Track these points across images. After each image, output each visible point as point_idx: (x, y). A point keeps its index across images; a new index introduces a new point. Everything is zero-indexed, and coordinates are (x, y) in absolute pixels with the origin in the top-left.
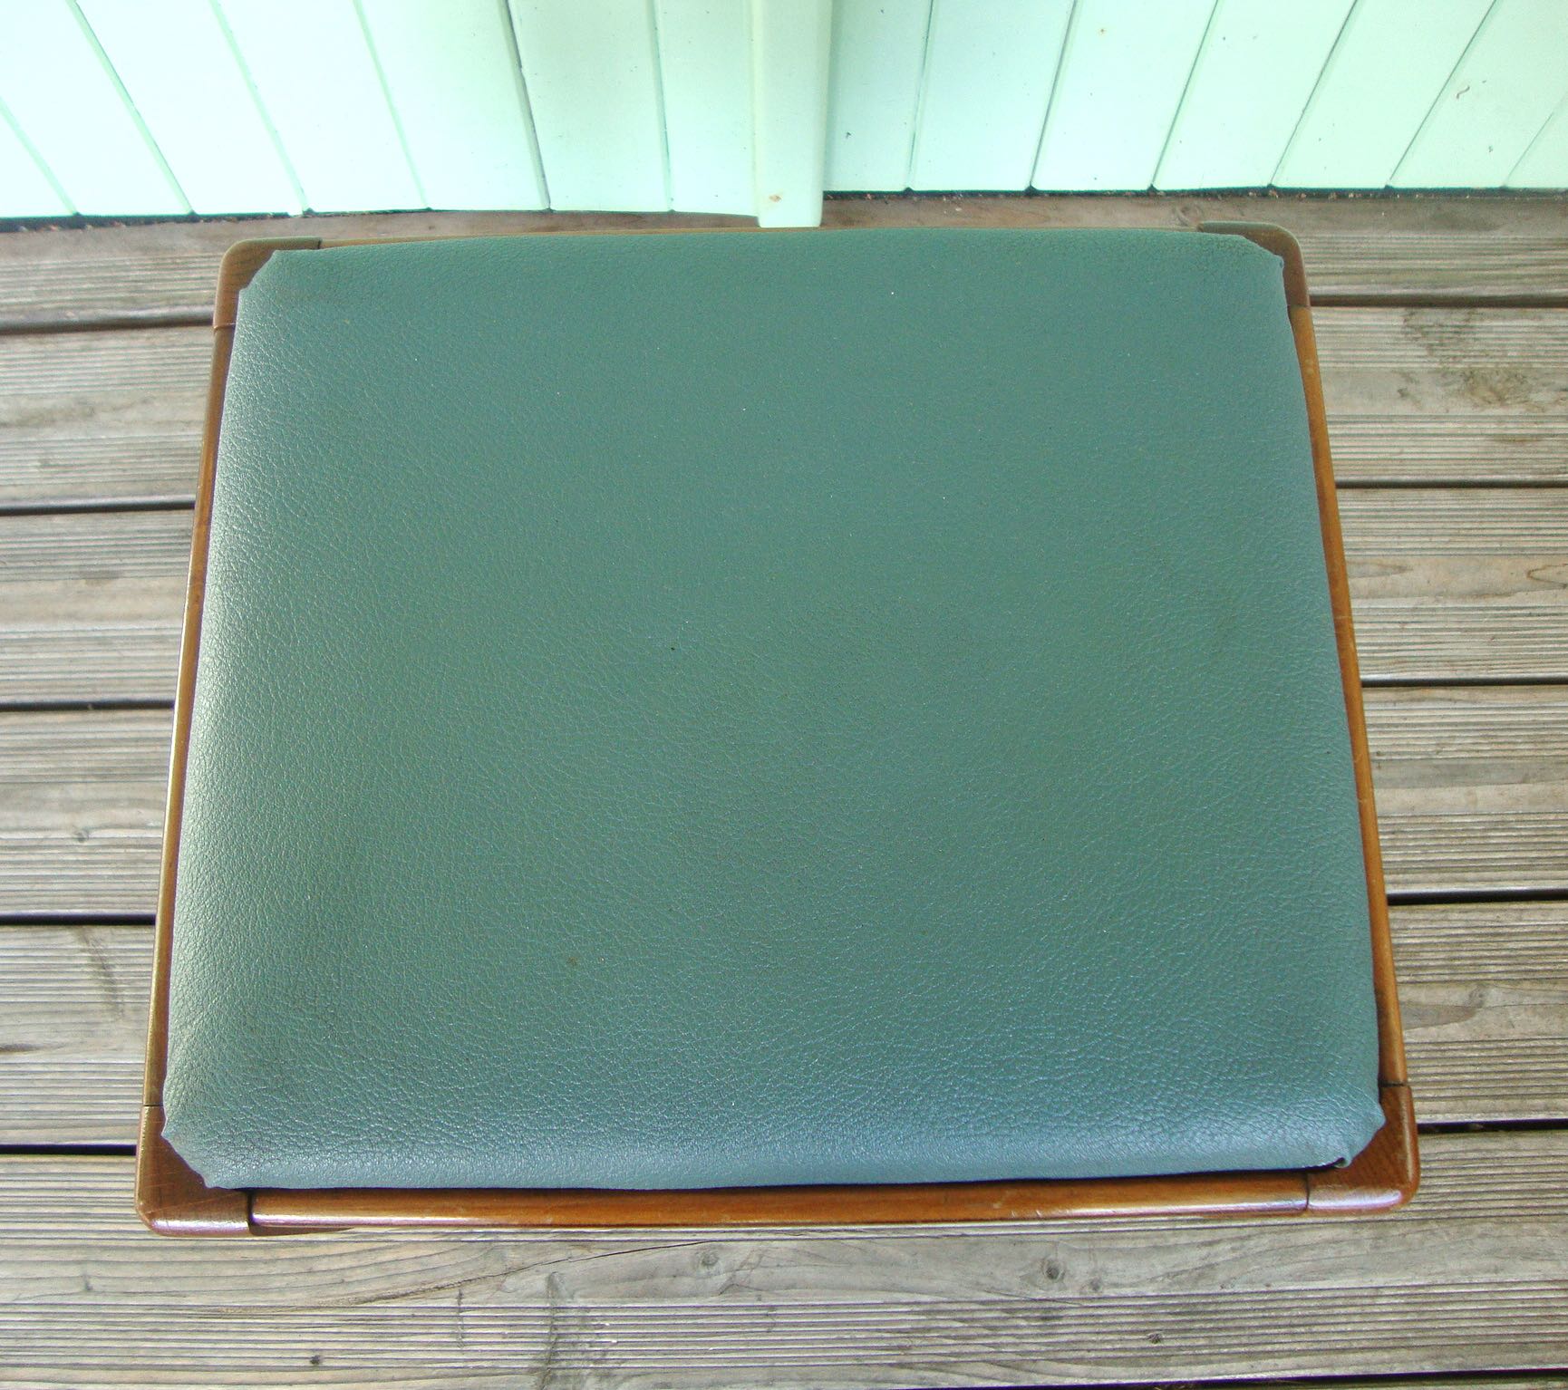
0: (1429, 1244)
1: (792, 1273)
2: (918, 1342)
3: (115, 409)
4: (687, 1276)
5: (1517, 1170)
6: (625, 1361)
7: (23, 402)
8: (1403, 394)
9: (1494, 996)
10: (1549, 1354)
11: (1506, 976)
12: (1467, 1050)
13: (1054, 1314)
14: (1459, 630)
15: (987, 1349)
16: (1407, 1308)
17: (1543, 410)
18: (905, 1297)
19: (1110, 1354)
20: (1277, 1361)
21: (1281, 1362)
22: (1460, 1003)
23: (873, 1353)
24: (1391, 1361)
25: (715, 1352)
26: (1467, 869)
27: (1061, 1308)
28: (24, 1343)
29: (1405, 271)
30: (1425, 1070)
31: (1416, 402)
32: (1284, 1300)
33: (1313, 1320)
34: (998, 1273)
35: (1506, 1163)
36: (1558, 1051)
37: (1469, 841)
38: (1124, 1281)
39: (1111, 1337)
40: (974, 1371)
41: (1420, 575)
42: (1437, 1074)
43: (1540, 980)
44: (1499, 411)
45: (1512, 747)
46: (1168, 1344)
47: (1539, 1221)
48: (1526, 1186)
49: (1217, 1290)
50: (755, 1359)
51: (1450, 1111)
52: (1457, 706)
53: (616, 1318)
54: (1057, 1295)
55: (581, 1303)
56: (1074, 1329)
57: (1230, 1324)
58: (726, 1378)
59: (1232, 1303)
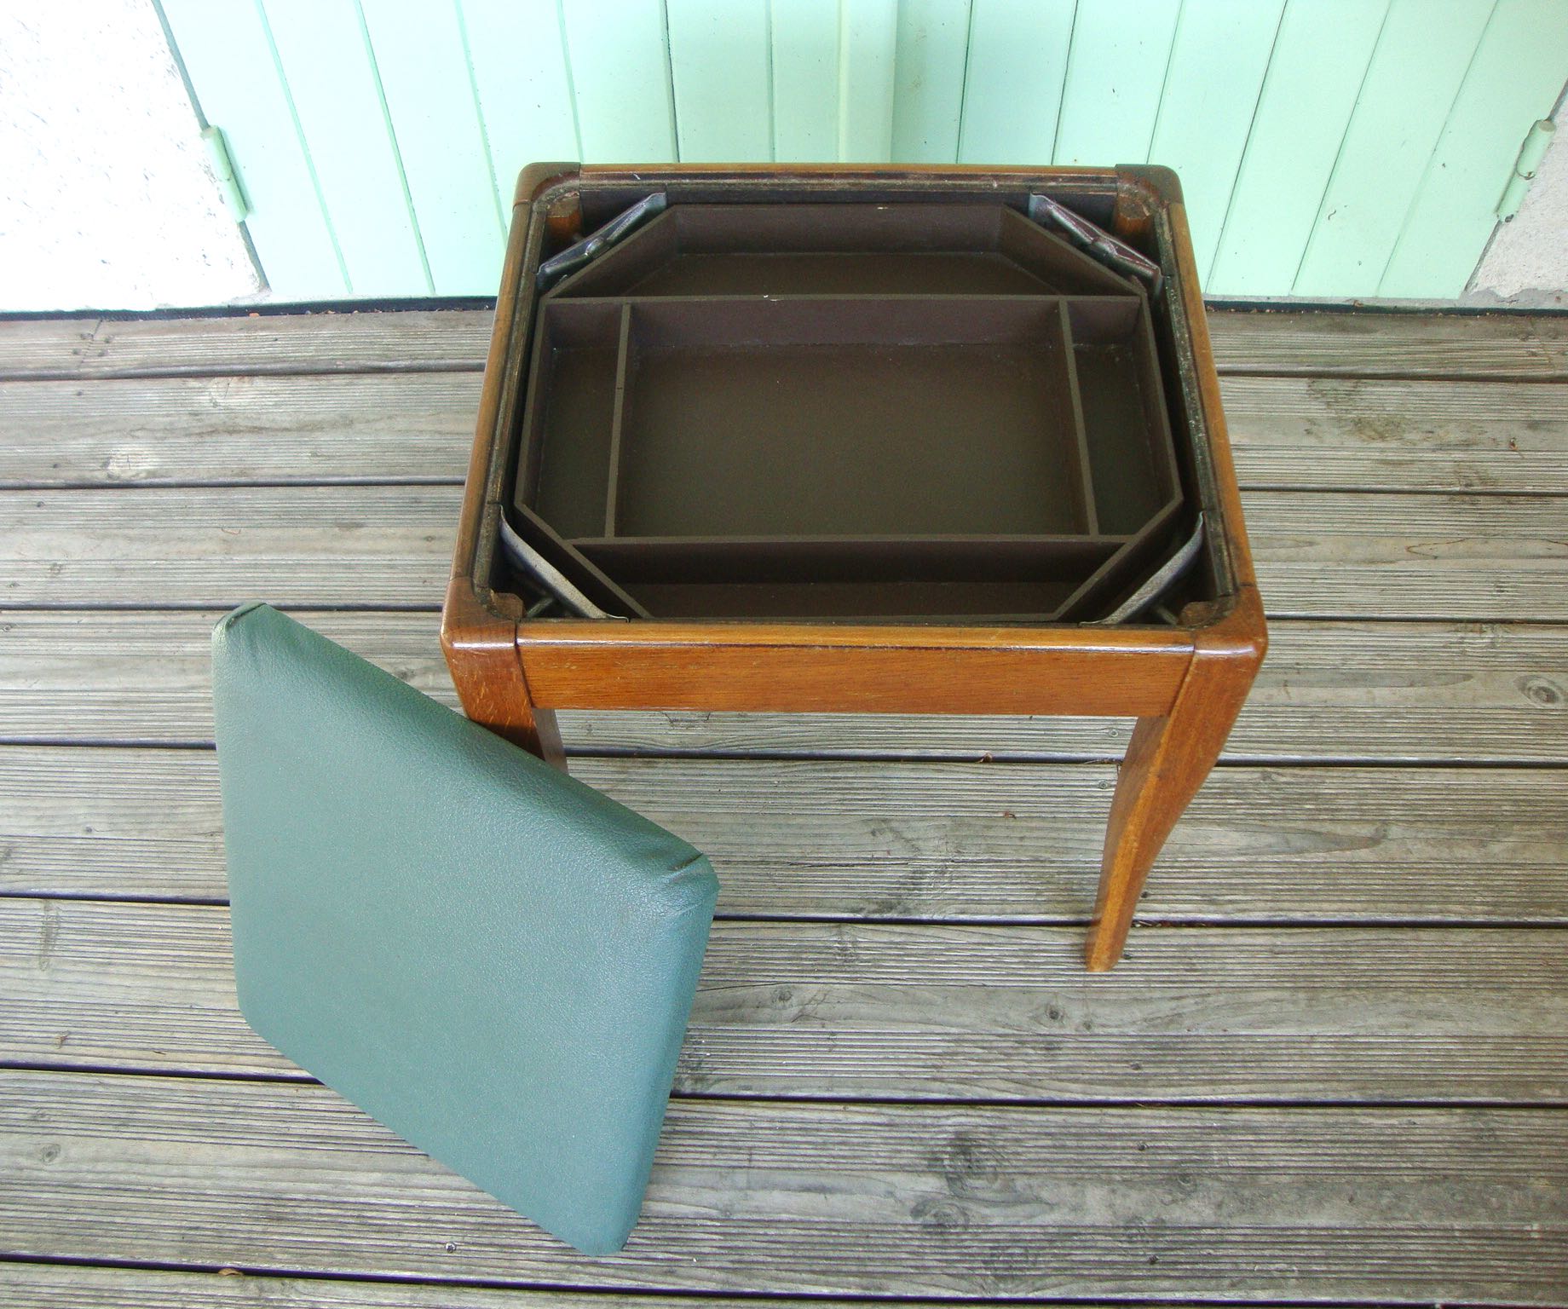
0: (1352, 1006)
2: (948, 1062)
4: (769, 1007)
5: (1420, 955)
6: (716, 1069)
8: (1308, 432)
9: (1395, 831)
11: (1403, 818)
12: (1376, 868)
13: (1056, 1045)
14: (1356, 584)
15: (1002, 1070)
16: (1336, 1052)
17: (1415, 445)
18: (938, 1029)
19: (1101, 1077)
20: (1234, 1087)
21: (1237, 1088)
22: (1369, 835)
25: (787, 1065)
26: (1369, 744)
27: (1061, 1042)
29: (1308, 356)
30: (1343, 881)
31: (1317, 437)
32: (1239, 1042)
33: (1261, 1058)
34: (1012, 1014)
35: (1410, 949)
36: (1447, 872)
37: (1370, 725)
38: (1110, 1023)
39: (1100, 1065)
40: (993, 1086)
41: (1326, 548)
42: (1352, 884)
43: (1430, 822)
44: (1382, 445)
45: (1401, 663)
46: (1146, 1071)
47: (1439, 992)
48: (1427, 967)
49: (1185, 1032)
50: (819, 1070)
51: (1365, 910)
52: (1357, 633)
53: (710, 1039)
54: (1057, 1032)
56: (1072, 1057)
57: (1195, 1058)
58: (795, 1084)
59: (1197, 1043)
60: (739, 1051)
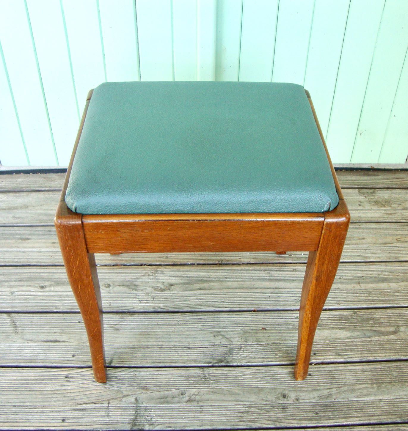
1: (208, 397)
2: (245, 415)
4: (177, 397)
6: (157, 421)
13: (286, 407)
15: (266, 417)
16: (390, 405)
18: (242, 403)
19: (304, 418)
23: (232, 418)
25: (185, 418)
27: (288, 406)
32: (353, 403)
34: (268, 397)
38: (306, 398)
39: (303, 413)
46: (320, 415)
49: (333, 400)
50: (197, 420)
53: (155, 409)
54: (286, 402)
55: (145, 405)
56: (292, 411)
57: (338, 409)
58: (188, 425)
59: (338, 404)
60: (166, 414)
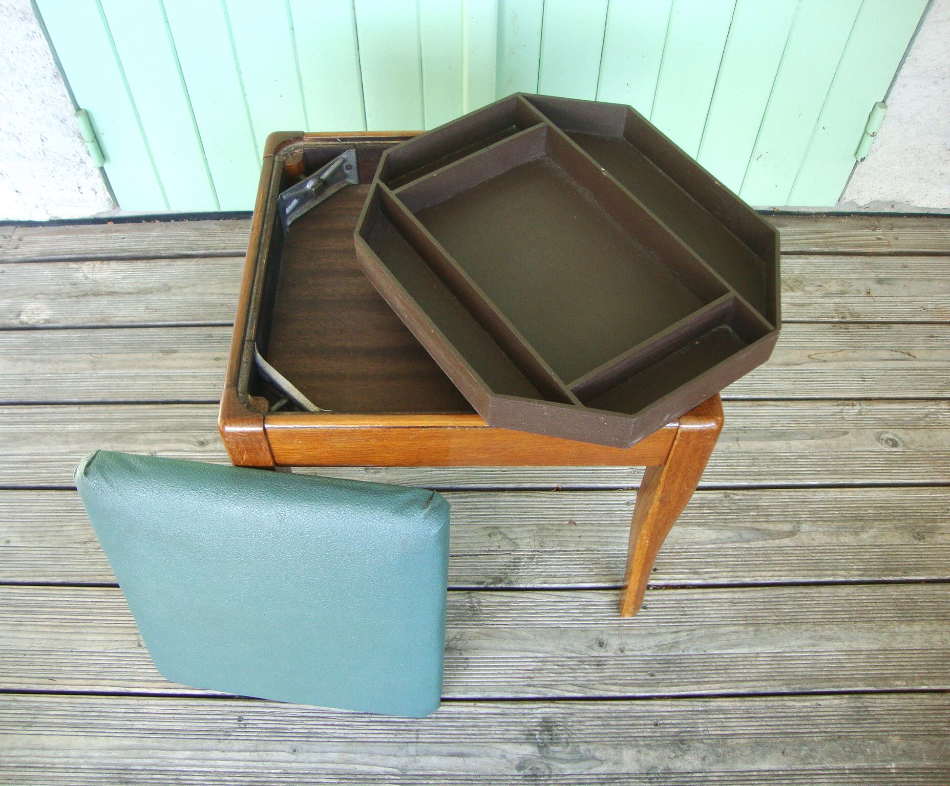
0: (781, 634)
1: (476, 643)
2: (537, 675)
3: (180, 288)
5: (821, 602)
7: (139, 285)
9: (805, 527)
10: (842, 683)
11: (810, 519)
12: (794, 550)
13: (603, 663)
14: (778, 378)
15: (570, 678)
16: (772, 662)
17: (811, 294)
18: (531, 655)
19: (630, 681)
20: (711, 686)
21: (713, 686)
22: (789, 530)
23: (515, 680)
24: (766, 686)
27: (606, 661)
28: (107, 670)
30: (774, 559)
32: (713, 658)
33: (728, 667)
34: (575, 644)
35: (815, 599)
36: (837, 551)
37: (789, 463)
38: (636, 649)
39: (630, 674)
40: (565, 688)
42: (780, 560)
43: (825, 521)
45: (806, 425)
46: (658, 677)
47: (833, 624)
48: (825, 609)
49: (681, 653)
50: (459, 682)
51: (788, 576)
52: (780, 408)
54: (603, 654)
56: (612, 670)
57: (687, 669)
59: (688, 659)
